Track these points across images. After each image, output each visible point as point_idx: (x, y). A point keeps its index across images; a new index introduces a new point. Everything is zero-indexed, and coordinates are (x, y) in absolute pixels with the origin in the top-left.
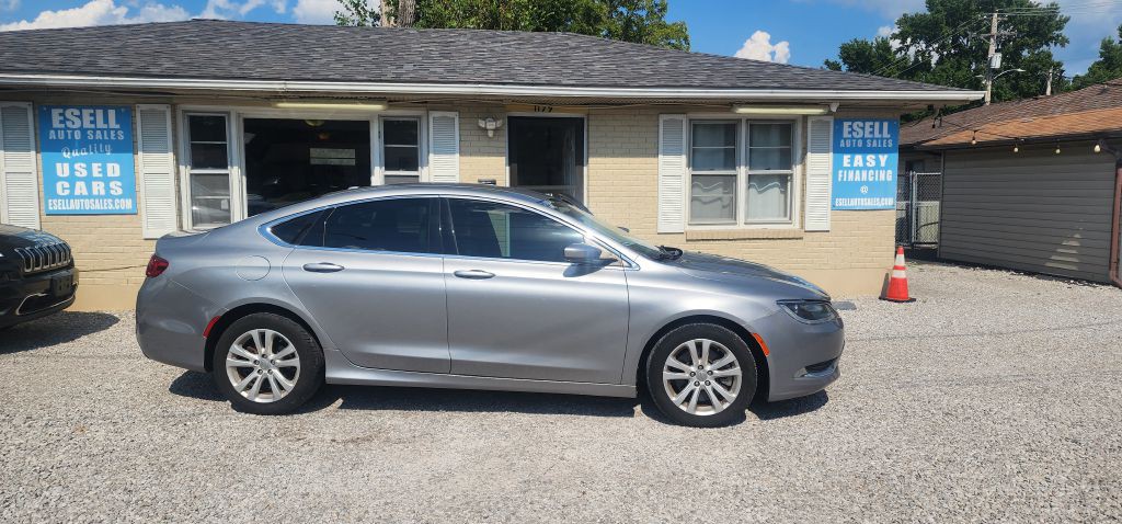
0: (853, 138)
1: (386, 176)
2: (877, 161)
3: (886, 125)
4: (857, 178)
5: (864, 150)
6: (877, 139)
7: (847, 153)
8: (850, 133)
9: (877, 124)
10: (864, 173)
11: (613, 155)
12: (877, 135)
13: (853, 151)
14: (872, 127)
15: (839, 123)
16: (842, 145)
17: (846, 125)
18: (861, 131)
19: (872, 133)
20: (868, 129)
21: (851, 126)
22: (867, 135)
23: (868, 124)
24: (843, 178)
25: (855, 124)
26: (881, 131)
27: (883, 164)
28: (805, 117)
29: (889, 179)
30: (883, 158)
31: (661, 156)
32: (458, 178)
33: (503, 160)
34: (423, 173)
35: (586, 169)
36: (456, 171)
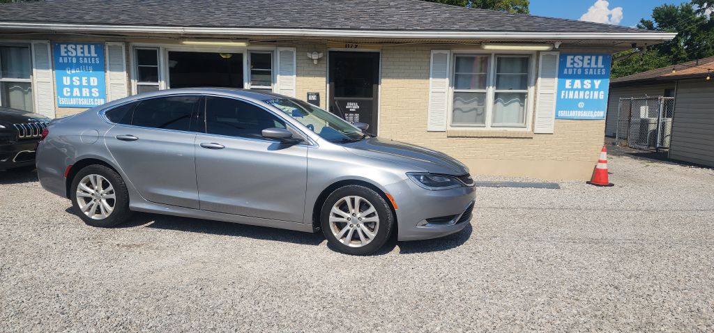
0: (574, 67)
1: (251, 88)
2: (593, 84)
3: (600, 58)
4: (576, 97)
5: (583, 76)
6: (593, 69)
7: (569, 78)
8: (572, 64)
9: (594, 58)
10: (582, 93)
11: (398, 77)
12: (593, 65)
13: (574, 77)
14: (590, 60)
15: (563, 57)
16: (565, 72)
17: (569, 58)
18: (580, 63)
19: (589, 64)
20: (586, 61)
21: (572, 59)
22: (585, 66)
23: (587, 57)
24: (565, 96)
25: (576, 57)
26: (596, 63)
27: (597, 87)
28: (538, 52)
29: (602, 97)
30: (597, 83)
31: (431, 79)
32: (295, 91)
33: (324, 80)
34: (274, 87)
35: (380, 87)
36: (294, 87)
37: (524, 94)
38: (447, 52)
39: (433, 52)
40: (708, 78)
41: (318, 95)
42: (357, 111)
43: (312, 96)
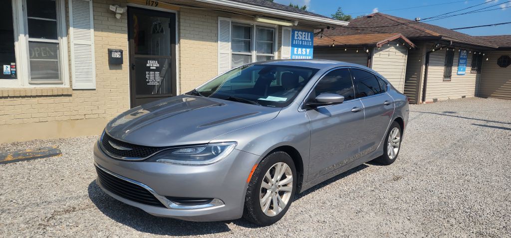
0: (298, 40)
1: (29, 41)
2: (306, 51)
3: (309, 34)
5: (302, 46)
6: (307, 41)
7: (296, 47)
8: (297, 37)
9: (307, 33)
13: (298, 46)
14: (305, 35)
15: (293, 31)
16: (294, 43)
17: (296, 32)
18: (301, 37)
19: (305, 38)
20: (304, 36)
21: (297, 34)
22: (303, 39)
23: (304, 33)
25: (299, 32)
26: (308, 38)
27: (308, 54)
28: (280, 27)
30: (308, 50)
31: (219, 42)
32: (93, 47)
33: (126, 36)
34: (63, 41)
35: (177, 46)
36: (91, 42)
37: (270, 57)
38: (229, 20)
39: (220, 19)
40: (346, 50)
41: (121, 52)
42: (157, 69)
43: (116, 54)
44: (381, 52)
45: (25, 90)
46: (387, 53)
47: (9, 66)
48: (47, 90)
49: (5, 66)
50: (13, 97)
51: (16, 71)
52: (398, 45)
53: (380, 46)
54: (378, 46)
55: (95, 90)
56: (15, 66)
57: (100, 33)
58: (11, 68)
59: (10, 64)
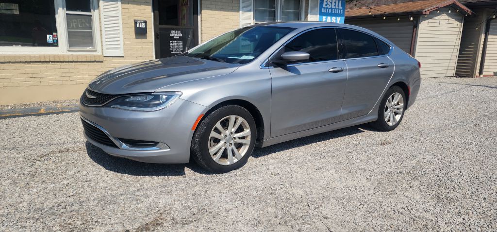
0: (327, 8)
1: (67, 14)
2: (336, 20)
3: (340, 2)
5: (331, 15)
6: (337, 9)
7: (325, 15)
8: (326, 5)
13: (327, 14)
16: (323, 11)
18: (330, 4)
19: (335, 6)
20: (334, 4)
22: (333, 7)
25: (329, 1)
26: (338, 6)
27: (338, 22)
30: (338, 19)
31: (241, 12)
32: (120, 18)
33: (150, 8)
34: (95, 14)
35: (199, 17)
36: (119, 14)
40: (384, 18)
41: (145, 22)
42: (180, 39)
43: (141, 24)
44: (430, 20)
45: (63, 56)
46: (438, 21)
47: (51, 36)
48: (82, 56)
49: (48, 36)
50: (54, 62)
51: (57, 40)
52: (450, 12)
53: (428, 13)
54: (424, 13)
55: (123, 57)
56: (57, 35)
57: (126, 6)
58: (53, 37)
59: (52, 34)
